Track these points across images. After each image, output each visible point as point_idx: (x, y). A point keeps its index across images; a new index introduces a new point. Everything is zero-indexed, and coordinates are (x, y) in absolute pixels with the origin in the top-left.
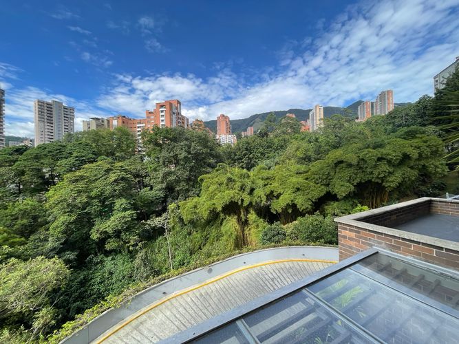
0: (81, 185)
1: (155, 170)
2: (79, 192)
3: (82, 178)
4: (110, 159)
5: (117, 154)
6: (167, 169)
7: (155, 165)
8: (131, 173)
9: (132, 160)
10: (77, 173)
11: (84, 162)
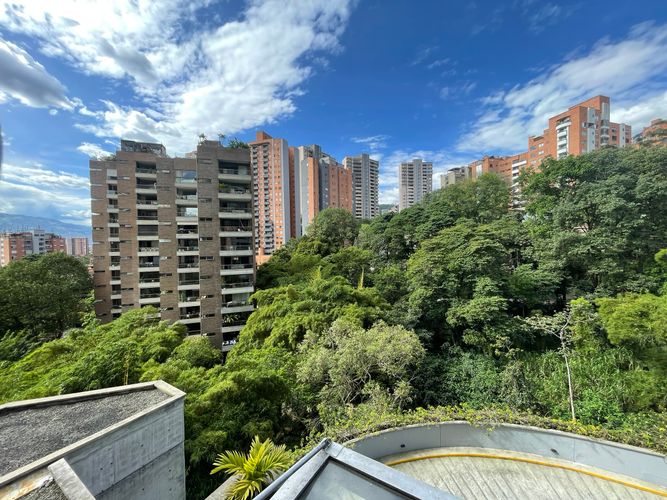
0: (437, 255)
1: (543, 235)
2: (435, 263)
3: (438, 246)
4: (471, 221)
5: (482, 214)
6: (569, 234)
7: (545, 226)
8: (501, 241)
9: (502, 220)
10: (434, 240)
11: (440, 227)
